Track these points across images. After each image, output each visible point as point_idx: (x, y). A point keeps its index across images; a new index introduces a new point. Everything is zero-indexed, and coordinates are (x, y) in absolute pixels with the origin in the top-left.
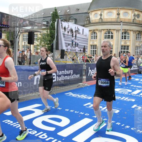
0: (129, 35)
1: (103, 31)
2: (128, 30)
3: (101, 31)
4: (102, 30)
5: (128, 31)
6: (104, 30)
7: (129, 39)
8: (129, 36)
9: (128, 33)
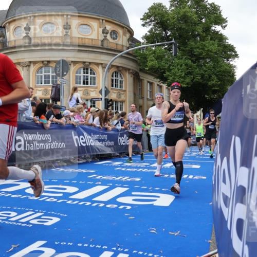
0: (94, 74)
1: (32, 65)
2: (90, 63)
3: (29, 66)
4: (30, 62)
5: (91, 66)
6: (35, 63)
7: (94, 84)
8: (94, 78)
9: (91, 70)
